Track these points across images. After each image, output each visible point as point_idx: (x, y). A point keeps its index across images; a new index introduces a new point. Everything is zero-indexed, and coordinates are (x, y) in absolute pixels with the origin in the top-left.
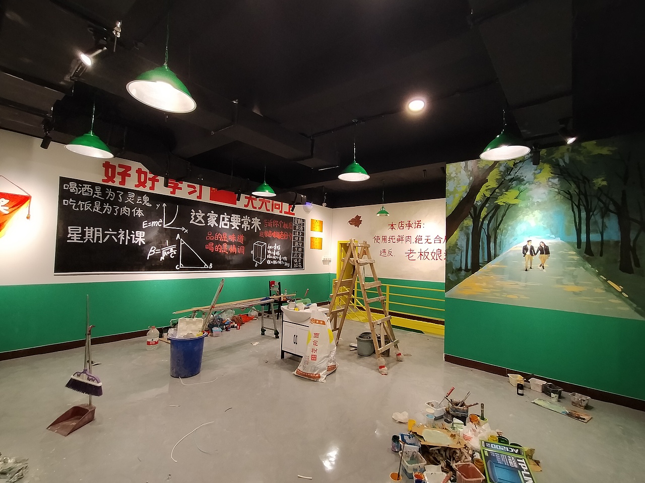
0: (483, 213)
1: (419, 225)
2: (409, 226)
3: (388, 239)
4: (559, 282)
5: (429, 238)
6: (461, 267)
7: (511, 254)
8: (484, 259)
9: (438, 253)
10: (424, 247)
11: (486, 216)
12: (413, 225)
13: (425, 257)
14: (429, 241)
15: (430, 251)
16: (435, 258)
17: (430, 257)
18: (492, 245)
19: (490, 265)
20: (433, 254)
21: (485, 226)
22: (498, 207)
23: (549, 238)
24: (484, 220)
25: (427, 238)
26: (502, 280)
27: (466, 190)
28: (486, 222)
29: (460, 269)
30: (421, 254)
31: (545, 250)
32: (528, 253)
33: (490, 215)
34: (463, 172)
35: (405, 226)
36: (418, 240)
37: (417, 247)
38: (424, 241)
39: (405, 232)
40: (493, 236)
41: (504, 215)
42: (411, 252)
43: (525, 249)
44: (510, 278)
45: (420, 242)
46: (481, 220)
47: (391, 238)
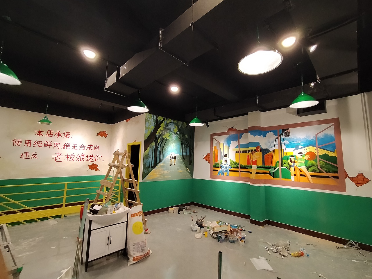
0: (159, 141)
1: (67, 135)
2: (58, 134)
3: (32, 143)
4: (178, 169)
5: (76, 146)
6: (150, 166)
7: (167, 159)
8: (158, 161)
9: (82, 156)
10: (70, 152)
11: (160, 142)
12: (62, 135)
13: (71, 159)
14: (76, 148)
15: (76, 155)
16: (79, 159)
17: (75, 159)
18: (161, 155)
19: (160, 164)
20: (78, 157)
21: (159, 147)
22: (163, 139)
23: (176, 153)
24: (159, 144)
25: (74, 145)
26: (164, 170)
27: (153, 128)
28: (159, 145)
29: (149, 167)
30: (67, 157)
31: (175, 158)
32: (171, 159)
33: (161, 142)
34: (152, 119)
35: (54, 134)
36: (66, 146)
37: (64, 152)
38: (71, 147)
39: (54, 139)
40: (161, 152)
41: (165, 143)
42: (59, 155)
43: (170, 157)
44: (166, 169)
45: (67, 148)
46: (158, 144)
47: (37, 143)
